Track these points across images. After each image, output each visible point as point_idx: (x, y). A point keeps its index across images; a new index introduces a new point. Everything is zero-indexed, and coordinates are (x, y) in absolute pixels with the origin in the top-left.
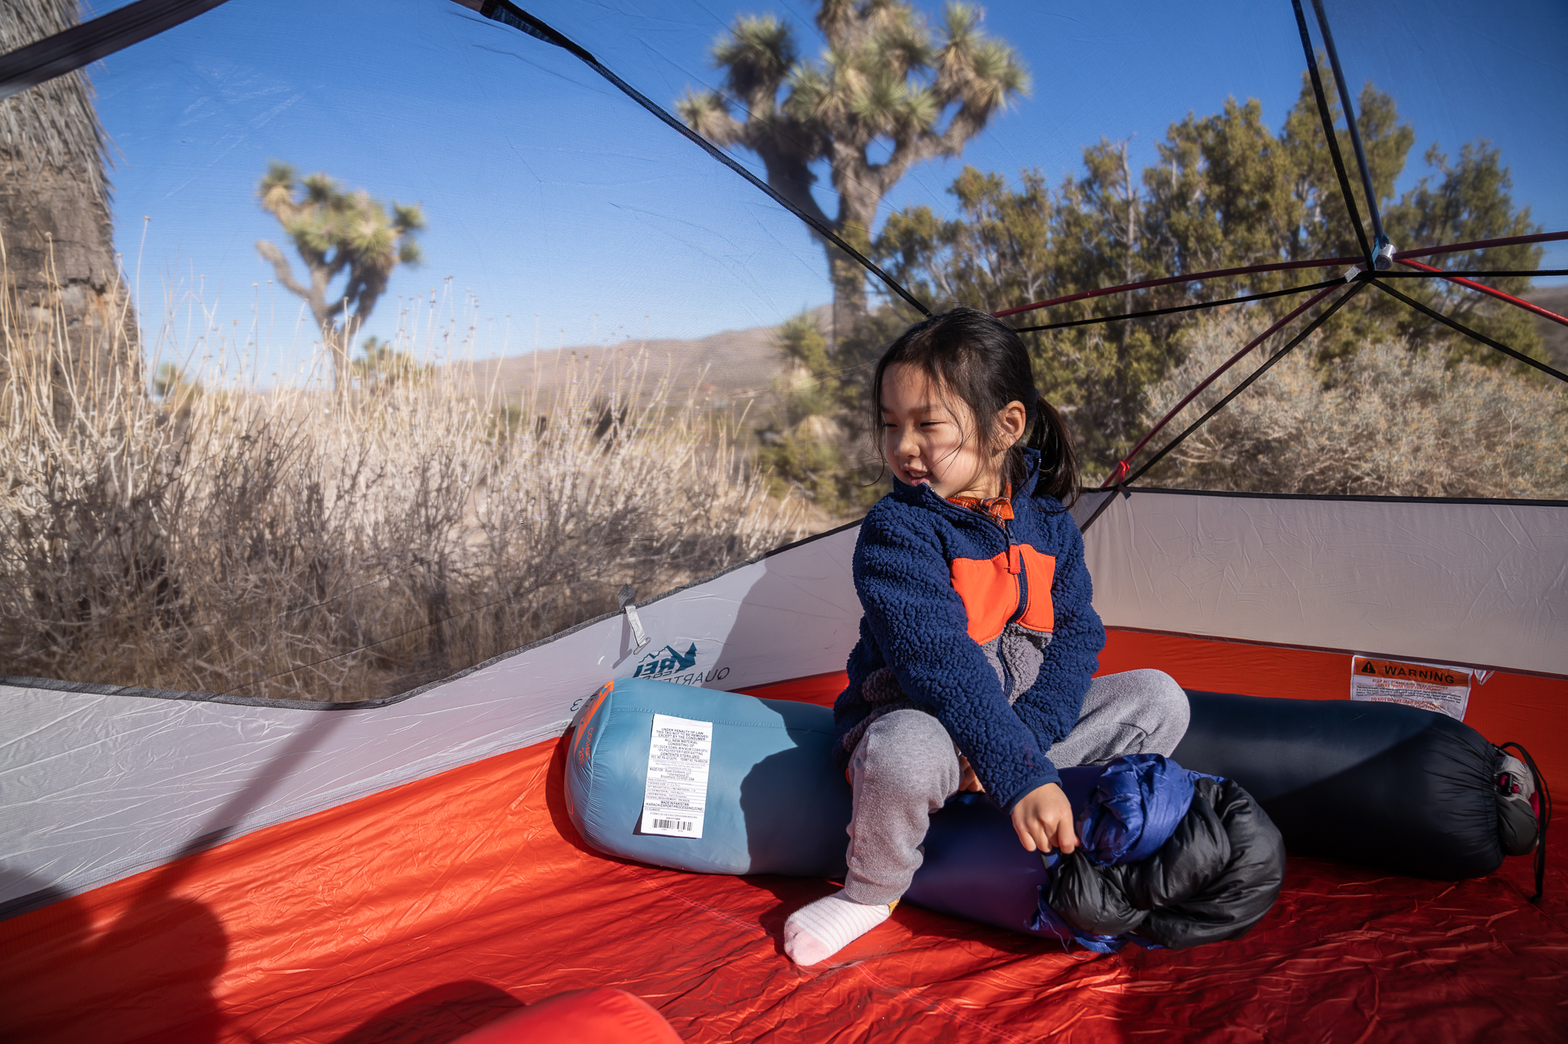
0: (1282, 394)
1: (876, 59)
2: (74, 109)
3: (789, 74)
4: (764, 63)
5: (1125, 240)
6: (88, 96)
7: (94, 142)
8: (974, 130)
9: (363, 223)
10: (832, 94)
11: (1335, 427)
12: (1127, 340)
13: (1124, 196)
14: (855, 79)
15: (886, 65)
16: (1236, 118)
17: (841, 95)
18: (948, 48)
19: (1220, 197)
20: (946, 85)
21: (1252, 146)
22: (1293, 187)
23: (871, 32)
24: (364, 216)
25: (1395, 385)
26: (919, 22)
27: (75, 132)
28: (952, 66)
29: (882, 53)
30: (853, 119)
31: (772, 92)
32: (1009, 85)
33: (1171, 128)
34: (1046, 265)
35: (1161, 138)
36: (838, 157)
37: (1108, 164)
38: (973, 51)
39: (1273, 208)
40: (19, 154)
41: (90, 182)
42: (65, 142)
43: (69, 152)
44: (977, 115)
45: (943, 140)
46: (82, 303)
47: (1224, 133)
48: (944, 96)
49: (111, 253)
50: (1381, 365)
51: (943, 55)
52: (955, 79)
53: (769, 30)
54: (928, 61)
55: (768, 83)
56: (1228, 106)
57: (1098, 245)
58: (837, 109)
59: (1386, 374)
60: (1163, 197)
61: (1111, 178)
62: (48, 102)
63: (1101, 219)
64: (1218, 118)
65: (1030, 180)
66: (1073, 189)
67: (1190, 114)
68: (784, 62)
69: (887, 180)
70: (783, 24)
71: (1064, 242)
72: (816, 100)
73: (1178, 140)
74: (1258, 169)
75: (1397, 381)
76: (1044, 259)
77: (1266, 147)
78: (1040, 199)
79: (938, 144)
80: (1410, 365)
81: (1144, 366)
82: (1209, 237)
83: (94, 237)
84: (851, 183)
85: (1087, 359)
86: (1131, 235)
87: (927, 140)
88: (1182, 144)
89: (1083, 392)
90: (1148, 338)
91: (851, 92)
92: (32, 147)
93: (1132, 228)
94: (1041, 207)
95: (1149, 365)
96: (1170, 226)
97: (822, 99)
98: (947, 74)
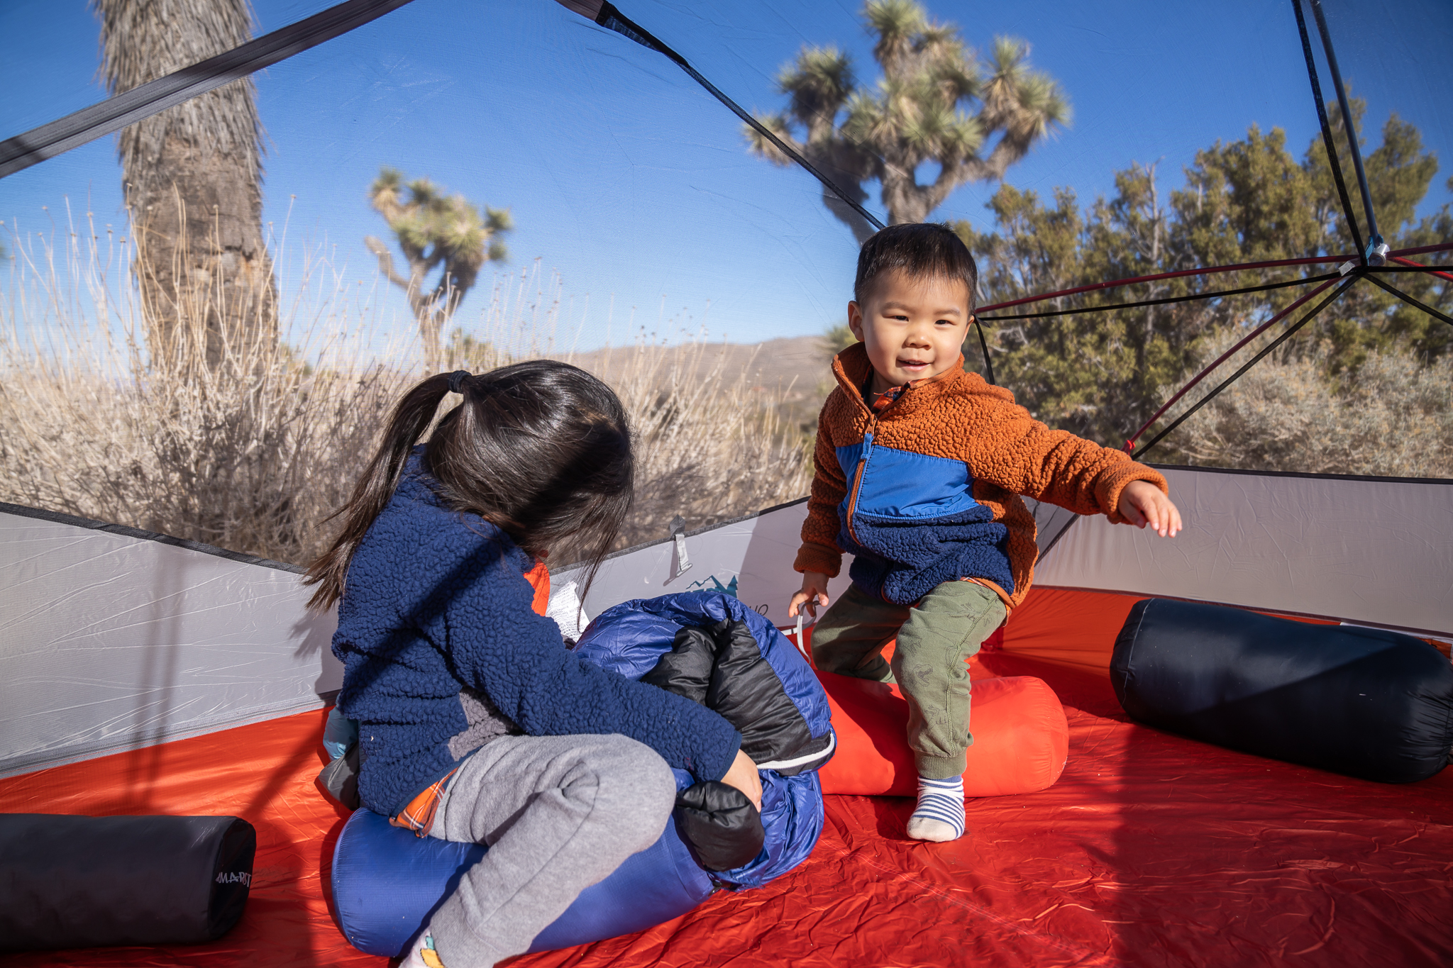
0: (1289, 398)
1: (928, 88)
2: (240, 106)
3: (847, 100)
4: (825, 90)
5: (1149, 256)
6: (251, 96)
7: (253, 134)
8: (1016, 157)
9: (459, 223)
10: (885, 119)
11: (1339, 429)
12: (1147, 346)
13: (1150, 216)
14: (906, 106)
15: (937, 94)
16: (1258, 144)
17: (894, 120)
18: (994, 80)
19: (1240, 217)
20: (992, 114)
21: (1273, 171)
22: (1312, 210)
23: (924, 65)
24: (460, 218)
25: (1400, 393)
26: (969, 56)
27: (240, 125)
28: (997, 97)
29: (933, 83)
30: (903, 142)
31: (831, 116)
32: (1051, 116)
33: (1198, 154)
34: (1073, 275)
35: (1189, 165)
36: (889, 177)
37: (1136, 186)
38: (1018, 84)
39: (1291, 227)
40: (196, 142)
41: (247, 167)
42: (232, 133)
43: (234, 142)
44: (1019, 143)
45: (986, 165)
46: (233, 268)
47: (1247, 157)
48: (989, 124)
49: (259, 225)
50: (1387, 374)
51: (990, 87)
52: (1000, 108)
53: (830, 60)
54: (976, 92)
55: (827, 108)
56: (1251, 133)
57: (1125, 259)
58: (889, 134)
59: (1392, 383)
60: (1188, 218)
61: (1139, 199)
62: (222, 100)
63: (1129, 237)
64: (1241, 143)
65: (1062, 197)
66: (1104, 208)
67: (1217, 142)
68: (843, 90)
69: (933, 200)
70: (844, 55)
71: (1091, 256)
72: (871, 124)
73: (1205, 166)
74: (1278, 191)
75: (1403, 390)
76: (1071, 270)
77: (1286, 171)
78: (1070, 214)
79: (982, 168)
80: (1416, 375)
81: (1160, 370)
82: (1228, 253)
83: (247, 212)
84: (899, 201)
85: (1107, 362)
86: (1155, 252)
87: (971, 164)
88: (1208, 169)
89: (1103, 394)
90: (1166, 345)
91: (904, 117)
92: (207, 137)
93: (1156, 245)
94: (1071, 222)
95: (1166, 370)
96: (1192, 242)
97: (876, 123)
98: (993, 104)
